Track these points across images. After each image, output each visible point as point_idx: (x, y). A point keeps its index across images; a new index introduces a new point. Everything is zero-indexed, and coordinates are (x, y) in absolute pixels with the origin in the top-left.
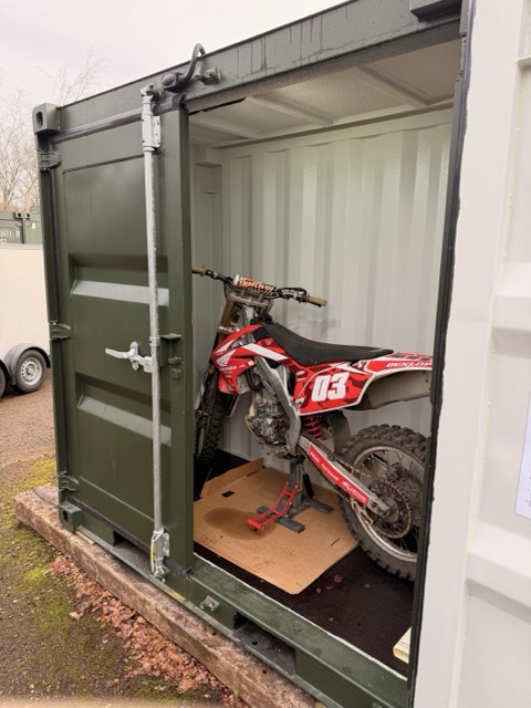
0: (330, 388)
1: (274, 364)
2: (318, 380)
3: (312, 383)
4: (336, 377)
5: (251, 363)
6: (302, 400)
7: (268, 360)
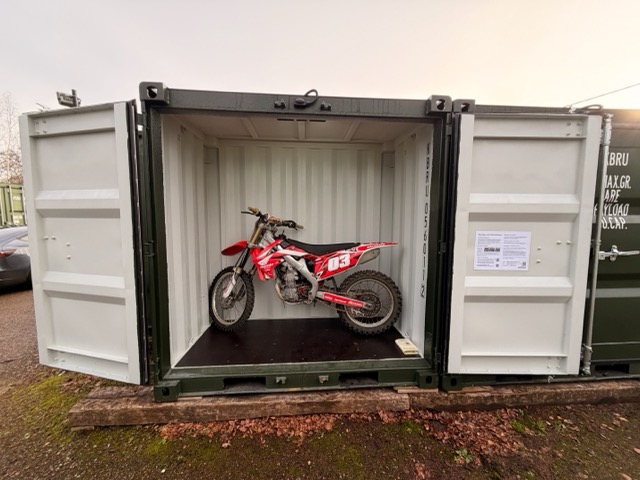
0: (340, 262)
1: (298, 259)
2: (331, 261)
3: (327, 262)
4: (342, 257)
5: (282, 260)
6: (321, 273)
7: (292, 256)
